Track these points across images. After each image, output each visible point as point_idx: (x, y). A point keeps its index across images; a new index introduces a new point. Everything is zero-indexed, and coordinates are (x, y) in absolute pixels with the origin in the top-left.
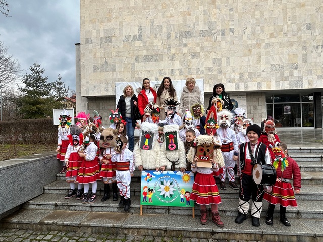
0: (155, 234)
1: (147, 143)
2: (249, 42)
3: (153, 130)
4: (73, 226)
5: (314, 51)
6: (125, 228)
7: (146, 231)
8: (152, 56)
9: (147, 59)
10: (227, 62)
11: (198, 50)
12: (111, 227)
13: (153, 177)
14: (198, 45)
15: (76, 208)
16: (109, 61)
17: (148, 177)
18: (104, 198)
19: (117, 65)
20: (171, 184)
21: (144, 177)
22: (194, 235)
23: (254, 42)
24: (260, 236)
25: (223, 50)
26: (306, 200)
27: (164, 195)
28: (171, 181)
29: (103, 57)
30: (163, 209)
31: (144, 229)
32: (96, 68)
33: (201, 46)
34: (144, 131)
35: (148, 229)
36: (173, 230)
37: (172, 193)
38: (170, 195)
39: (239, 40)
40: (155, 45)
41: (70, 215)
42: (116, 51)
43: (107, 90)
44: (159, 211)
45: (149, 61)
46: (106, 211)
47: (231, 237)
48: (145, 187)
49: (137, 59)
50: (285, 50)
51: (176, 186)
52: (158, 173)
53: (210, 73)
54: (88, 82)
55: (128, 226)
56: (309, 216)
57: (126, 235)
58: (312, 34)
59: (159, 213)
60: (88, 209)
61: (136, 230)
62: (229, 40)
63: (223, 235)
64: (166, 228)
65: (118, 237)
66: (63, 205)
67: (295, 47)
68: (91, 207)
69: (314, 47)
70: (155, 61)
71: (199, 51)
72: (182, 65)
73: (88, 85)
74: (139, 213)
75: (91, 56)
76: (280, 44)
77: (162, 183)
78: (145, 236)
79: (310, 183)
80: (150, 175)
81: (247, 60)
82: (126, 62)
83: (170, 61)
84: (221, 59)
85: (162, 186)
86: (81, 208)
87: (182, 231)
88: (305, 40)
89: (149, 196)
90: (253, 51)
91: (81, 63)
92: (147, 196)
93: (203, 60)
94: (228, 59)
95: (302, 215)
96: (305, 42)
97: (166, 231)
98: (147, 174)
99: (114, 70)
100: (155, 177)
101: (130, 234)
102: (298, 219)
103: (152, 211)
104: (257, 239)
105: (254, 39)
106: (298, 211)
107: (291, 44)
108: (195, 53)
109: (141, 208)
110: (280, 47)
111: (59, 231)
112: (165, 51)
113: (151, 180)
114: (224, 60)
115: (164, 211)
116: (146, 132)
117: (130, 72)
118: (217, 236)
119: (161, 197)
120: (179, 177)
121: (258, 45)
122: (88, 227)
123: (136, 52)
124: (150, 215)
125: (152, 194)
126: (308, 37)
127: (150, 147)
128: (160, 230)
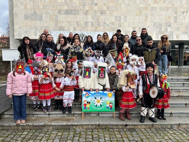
0: (92, 128)
1: (87, 74)
2: (141, 5)
3: (91, 66)
4: (40, 126)
5: (181, 15)
6: (74, 125)
7: (87, 126)
8: (71, 10)
9: (68, 12)
10: (125, 19)
11: (105, 8)
12: (65, 125)
13: (90, 94)
14: (105, 5)
15: (39, 116)
16: (37, 12)
17: (87, 95)
19: (44, 16)
20: (101, 99)
21: (84, 95)
22: (116, 127)
23: (144, 6)
24: (152, 126)
25: (123, 10)
26: (175, 107)
27: (97, 105)
28: (101, 97)
29: (32, 8)
30: (95, 114)
31: (86, 125)
32: (26, 17)
33: (107, 6)
34: (85, 67)
35: (88, 125)
36: (103, 125)
37: (102, 104)
38: (100, 105)
39: (134, 3)
40: (74, 2)
41: (35, 120)
42: (43, 4)
43: (36, 35)
44: (93, 115)
45: (69, 14)
46: (59, 117)
47: (136, 127)
48: (85, 101)
49: (60, 12)
50: (163, 13)
51: (104, 100)
52: (93, 92)
53: (113, 26)
54: (20, 28)
55: (76, 124)
56: (176, 115)
57: (75, 129)
58: (181, 3)
59: (93, 117)
60: (47, 116)
61: (81, 126)
62: (127, 2)
63: (131, 126)
64: (99, 124)
65: (70, 131)
66: (29, 114)
67: (170, 11)
69: (182, 12)
70: (74, 14)
71: (106, 10)
72: (93, 19)
73: (21, 30)
74: (82, 116)
75: (22, 7)
76: (160, 8)
77: (96, 98)
78: (87, 129)
79: (177, 98)
80: (88, 93)
81: (138, 18)
82: (51, 14)
83: (84, 16)
84: (121, 16)
85: (95, 100)
86: (42, 116)
87: (108, 125)
88: (177, 7)
89: (88, 106)
90: (142, 12)
91: (14, 12)
92: (86, 106)
93: (108, 16)
94: (125, 17)
95: (173, 114)
96: (176, 8)
97: (99, 125)
98: (86, 93)
99: (41, 19)
100: (91, 95)
101: (77, 128)
102: (171, 117)
103: (88, 115)
104: (150, 127)
105: (144, 3)
106: (171, 112)
107: (167, 9)
108: (103, 11)
109: (83, 114)
110: (160, 11)
111: (31, 130)
112: (81, 7)
113: (88, 97)
114: (122, 17)
116: (87, 67)
117: (54, 22)
118: (128, 127)
119: (95, 106)
120: (106, 94)
121: (146, 8)
122: (50, 126)
123: (59, 7)
124: (87, 117)
125: (89, 105)
126: (178, 5)
127: (89, 77)
128: (96, 125)
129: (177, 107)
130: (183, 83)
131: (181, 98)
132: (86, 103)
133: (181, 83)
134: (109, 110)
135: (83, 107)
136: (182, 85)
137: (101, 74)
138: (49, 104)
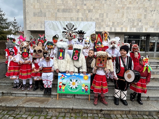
0: (66, 111)
1: (61, 55)
2: (119, 6)
3: (64, 47)
4: (13, 107)
5: (150, 13)
6: (47, 108)
7: (60, 110)
8: (67, 9)
9: (64, 11)
10: (106, 16)
11: (92, 8)
12: (38, 108)
13: (65, 76)
14: (92, 5)
15: (17, 95)
16: (42, 10)
17: (62, 77)
18: (34, 89)
19: (47, 13)
20: (76, 81)
21: (60, 77)
22: (90, 112)
23: (121, 6)
24: (128, 112)
25: (105, 9)
26: (151, 90)
27: (72, 87)
28: (77, 79)
29: (39, 8)
30: (71, 95)
31: (59, 108)
32: (35, 15)
33: (93, 6)
34: (59, 47)
35: (61, 108)
36: (77, 109)
37: (77, 86)
38: (76, 87)
39: (114, 4)
40: (69, 3)
41: (12, 99)
42: (47, 5)
43: (42, 27)
44: (69, 97)
45: (65, 12)
46: (36, 97)
47: (112, 113)
48: (60, 83)
49: (58, 10)
50: (136, 11)
51: (79, 82)
52: (69, 74)
53: (97, 21)
54: (30, 22)
55: (49, 106)
56: (153, 99)
57: (48, 112)
58: (150, 3)
59: (69, 98)
60: (24, 95)
61: (54, 109)
62: (108, 3)
63: (107, 112)
64: (73, 108)
65: (42, 114)
66: (8, 93)
67: (141, 10)
68: (26, 94)
69: (150, 10)
70: (68, 12)
71: (92, 9)
72: (83, 16)
73: (31, 24)
74: (57, 98)
75: (32, 7)
76: (134, 7)
77: (71, 81)
78: (60, 113)
79: (152, 80)
80: (64, 75)
81: (117, 15)
82: (52, 12)
83: (76, 13)
84: (103, 14)
85: (71, 82)
86: (19, 95)
87: (82, 109)
88: (147, 6)
89: (63, 88)
90: (120, 10)
91: (26, 11)
92: (62, 88)
93: (94, 14)
94: (107, 14)
95: (150, 98)
96: (146, 8)
97: (72, 109)
98: (62, 75)
99: (45, 16)
100: (67, 77)
101: (50, 111)
102: (148, 100)
103: (64, 96)
104: (126, 113)
105: (121, 4)
106: (148, 97)
107: (139, 8)
108: (90, 10)
109: (58, 95)
110: (134, 10)
111: (4, 110)
112: (74, 7)
113: (64, 79)
114: (105, 14)
115: (72, 97)
116: (60, 48)
117: (55, 18)
118: (103, 112)
119: (70, 89)
120: (82, 77)
121: (123, 8)
122: (22, 108)
123: (58, 6)
124: (63, 99)
125: (65, 87)
126: (148, 5)
127: (63, 58)
128: (69, 109)
129: (152, 90)
130: (156, 66)
131: (156, 81)
132: (61, 84)
133: (155, 66)
134: (84, 93)
135: (59, 88)
136: (156, 67)
137: (75, 57)
138: (31, 83)
